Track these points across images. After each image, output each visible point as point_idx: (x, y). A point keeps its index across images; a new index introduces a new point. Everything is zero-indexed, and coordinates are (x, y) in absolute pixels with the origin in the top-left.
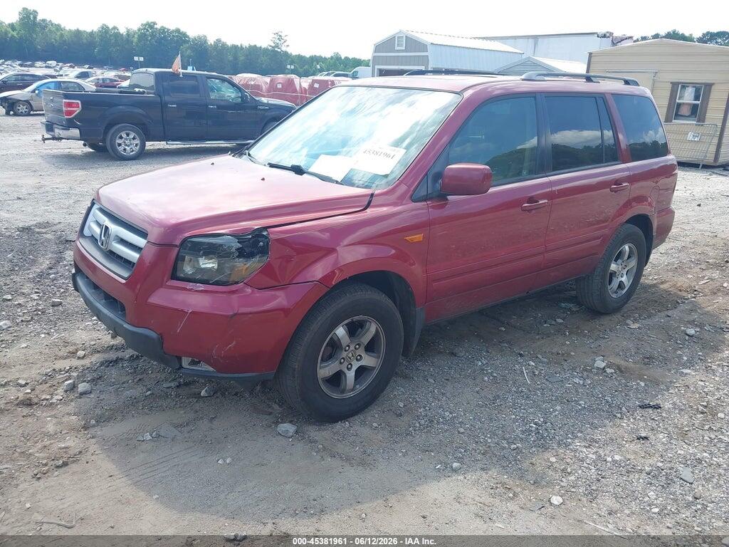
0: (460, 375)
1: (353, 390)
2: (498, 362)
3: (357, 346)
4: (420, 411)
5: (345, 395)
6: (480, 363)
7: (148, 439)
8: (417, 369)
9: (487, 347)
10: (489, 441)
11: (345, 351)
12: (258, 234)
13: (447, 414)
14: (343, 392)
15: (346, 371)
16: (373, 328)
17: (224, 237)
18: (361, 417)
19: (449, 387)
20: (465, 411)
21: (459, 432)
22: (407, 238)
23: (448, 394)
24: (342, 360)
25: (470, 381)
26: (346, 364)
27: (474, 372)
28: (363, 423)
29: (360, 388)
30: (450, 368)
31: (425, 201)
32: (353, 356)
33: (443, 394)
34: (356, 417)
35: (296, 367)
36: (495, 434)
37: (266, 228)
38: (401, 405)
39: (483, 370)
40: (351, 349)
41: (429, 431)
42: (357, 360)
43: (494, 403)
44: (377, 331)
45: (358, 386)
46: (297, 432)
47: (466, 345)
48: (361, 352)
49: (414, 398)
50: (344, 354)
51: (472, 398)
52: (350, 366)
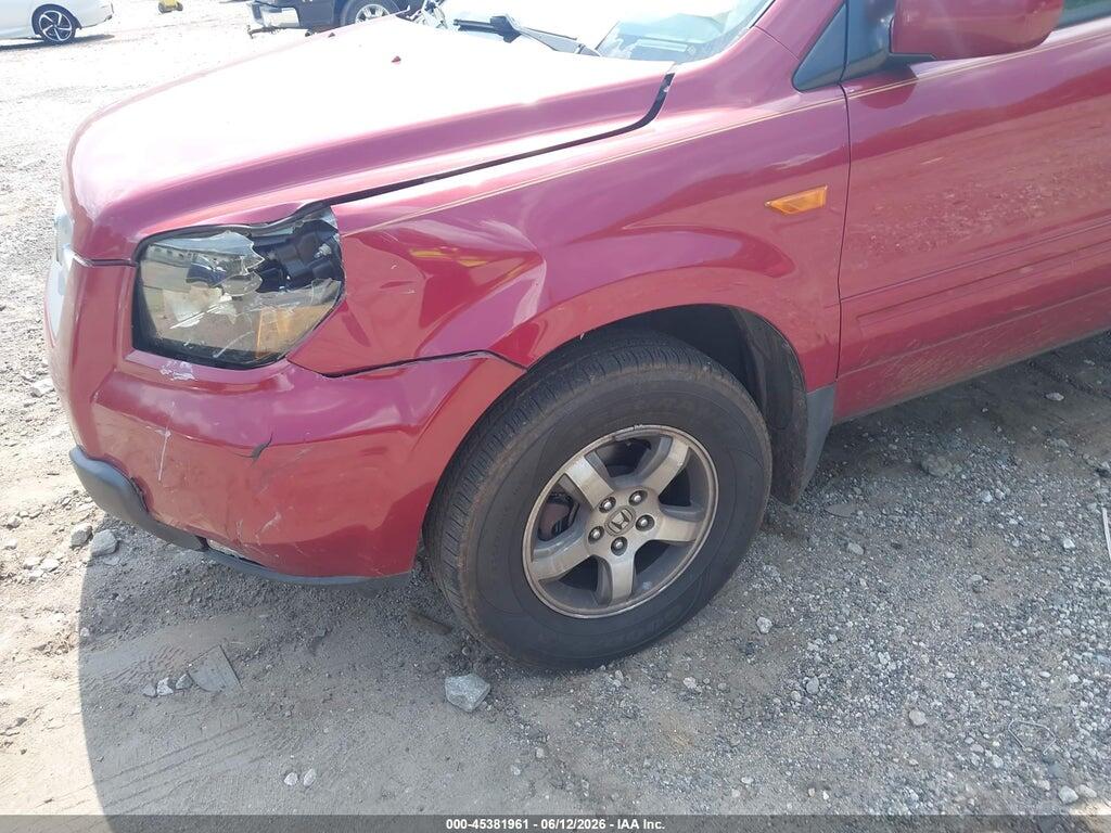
0: (934, 532)
1: (633, 594)
2: (1040, 491)
3: (637, 498)
4: (811, 647)
5: (608, 609)
6: (989, 498)
7: (165, 692)
8: (823, 514)
9: (1012, 450)
10: (998, 762)
11: (603, 510)
12: (313, 220)
13: (884, 658)
14: (606, 601)
15: (609, 556)
16: (678, 452)
17: (223, 236)
18: (659, 653)
19: (900, 571)
20: (935, 651)
21: (910, 722)
22: (777, 203)
23: (894, 593)
24: (596, 533)
25: (957, 553)
26: (608, 540)
27: (972, 523)
28: (658, 679)
29: (654, 588)
30: (909, 511)
31: (839, 83)
32: (626, 519)
33: (882, 592)
34: (646, 655)
35: (460, 565)
36: (1014, 741)
37: (327, 204)
38: (765, 624)
39: (995, 517)
40: (618, 504)
41: (828, 716)
42: (638, 526)
43: (1018, 628)
44: (692, 459)
45: (646, 585)
46: (489, 697)
47: (958, 442)
48: (650, 507)
49: (802, 604)
50: (600, 519)
51: (958, 607)
52: (619, 544)
